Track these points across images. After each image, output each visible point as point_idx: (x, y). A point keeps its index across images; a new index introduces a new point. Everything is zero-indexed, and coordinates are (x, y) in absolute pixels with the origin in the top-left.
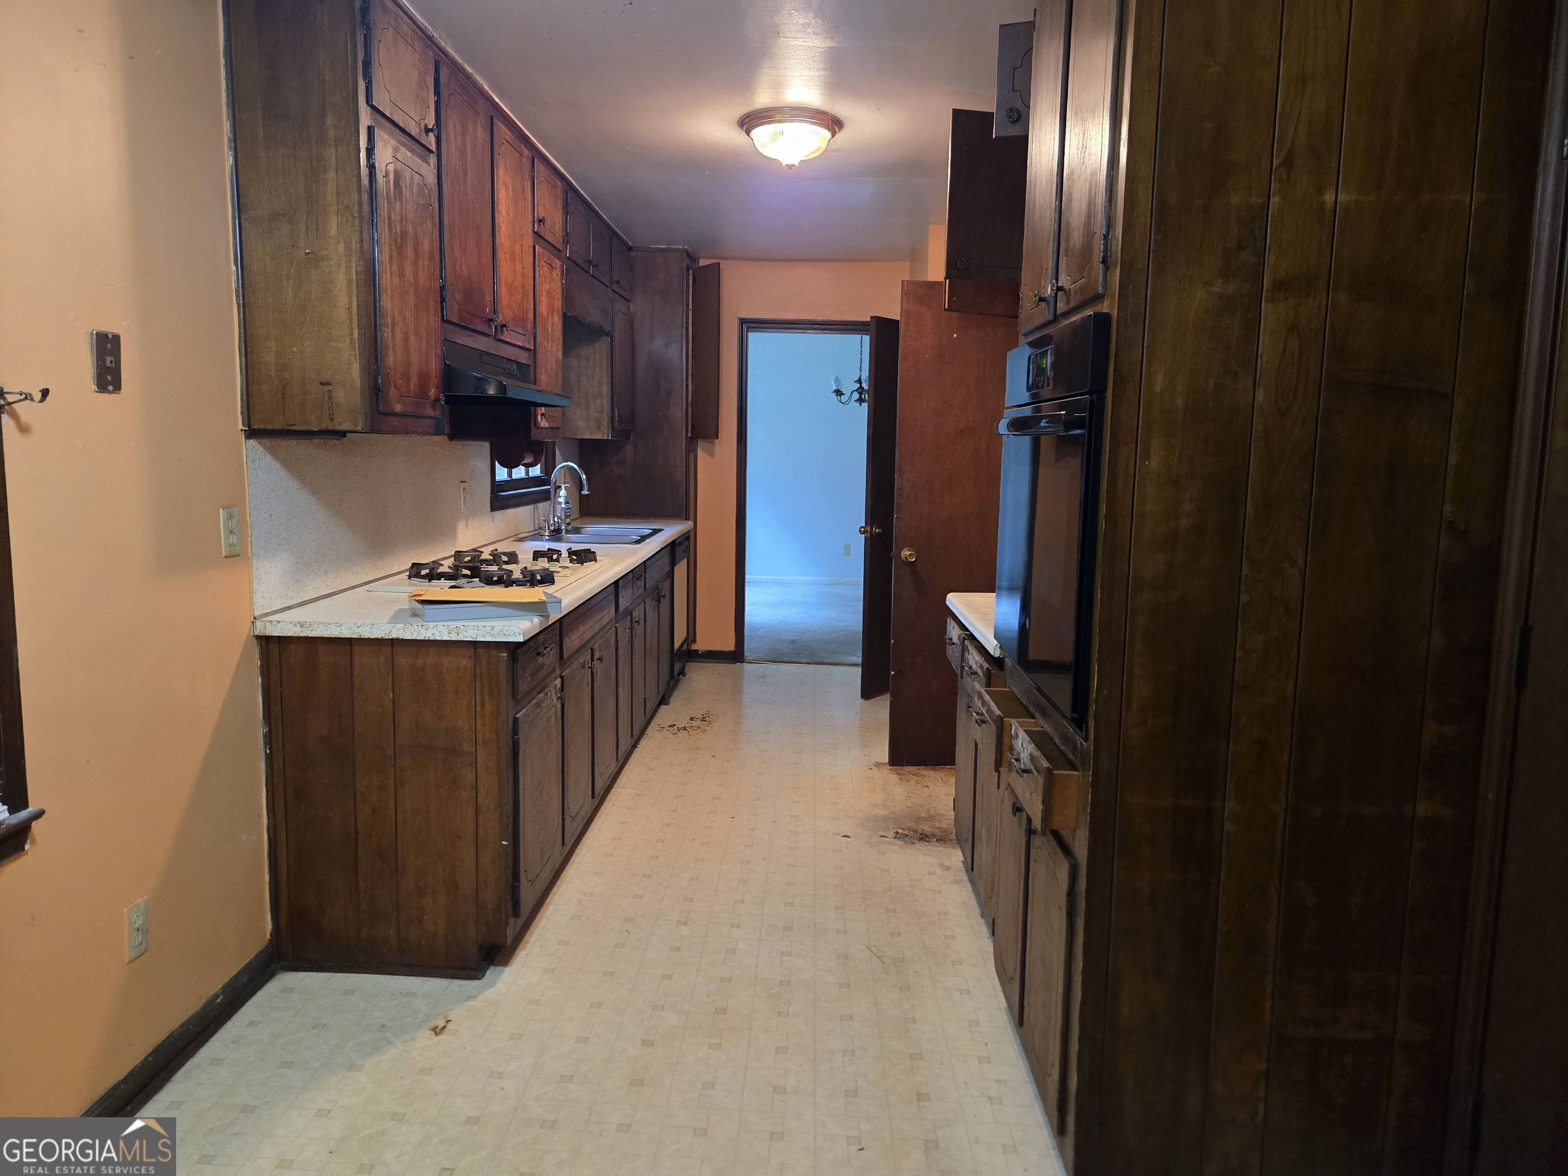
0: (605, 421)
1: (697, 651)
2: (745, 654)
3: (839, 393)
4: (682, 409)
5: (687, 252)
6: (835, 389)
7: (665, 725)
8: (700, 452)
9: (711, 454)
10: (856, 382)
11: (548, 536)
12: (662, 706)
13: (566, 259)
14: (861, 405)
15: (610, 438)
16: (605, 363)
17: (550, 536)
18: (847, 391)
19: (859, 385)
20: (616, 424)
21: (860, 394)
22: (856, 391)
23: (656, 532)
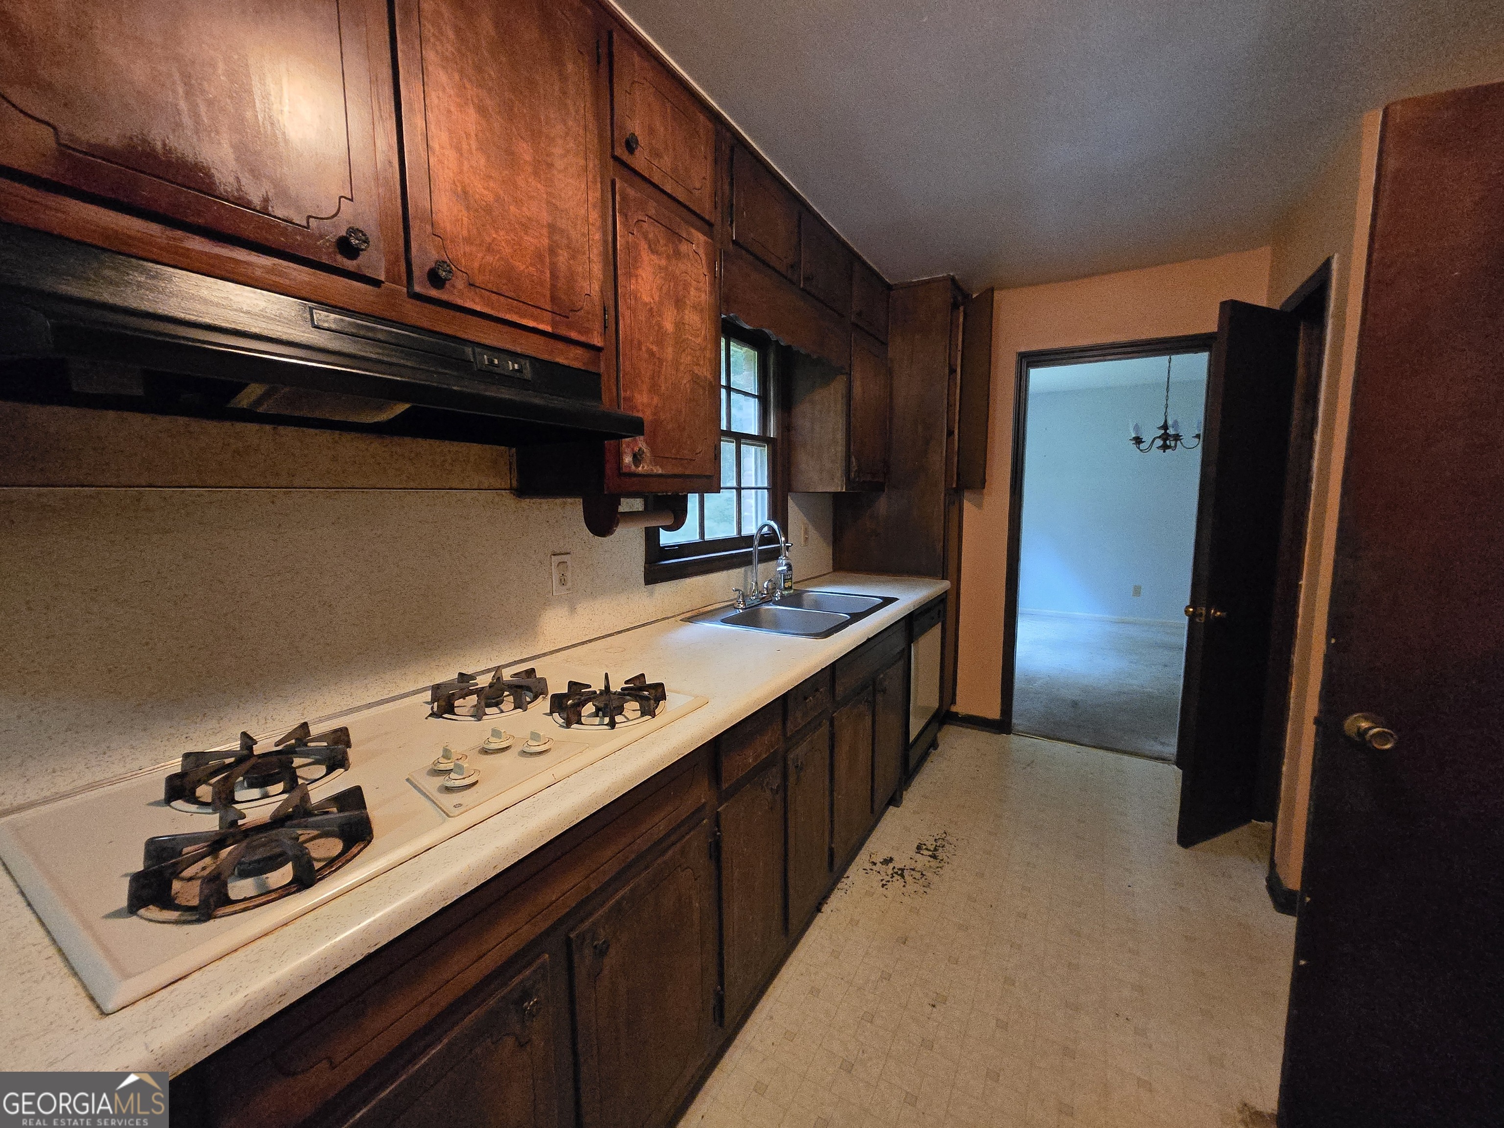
0: (839, 474)
1: (957, 714)
2: (1014, 721)
3: (1138, 441)
4: (941, 456)
5: (953, 279)
6: (1134, 436)
7: (879, 859)
8: (967, 505)
9: (979, 506)
10: (1159, 428)
11: (741, 609)
12: (891, 807)
13: (731, 243)
14: (1164, 452)
15: (844, 490)
16: (840, 406)
17: (746, 609)
18: (1147, 438)
19: (1163, 432)
20: (852, 475)
21: (1165, 440)
22: (1159, 437)
23: (888, 601)
